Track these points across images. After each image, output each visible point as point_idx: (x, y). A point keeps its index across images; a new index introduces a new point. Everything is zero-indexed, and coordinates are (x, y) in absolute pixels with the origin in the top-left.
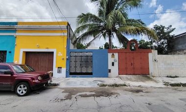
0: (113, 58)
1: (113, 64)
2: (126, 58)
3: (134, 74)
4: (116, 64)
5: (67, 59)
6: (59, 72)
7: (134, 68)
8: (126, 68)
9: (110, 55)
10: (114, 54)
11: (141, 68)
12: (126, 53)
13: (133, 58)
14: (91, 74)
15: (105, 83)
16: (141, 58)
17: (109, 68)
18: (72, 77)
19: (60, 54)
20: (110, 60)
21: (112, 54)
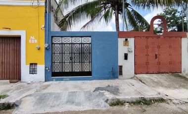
0: (126, 47)
1: (126, 57)
2: (147, 47)
3: (159, 73)
4: (131, 57)
5: (46, 49)
6: (33, 71)
7: (159, 63)
8: (147, 63)
9: (121, 41)
10: (128, 39)
11: (171, 63)
12: (147, 37)
13: (159, 47)
14: (89, 73)
15: (121, 97)
16: (170, 47)
17: (120, 64)
18: (57, 80)
19: (34, 40)
20: (122, 50)
21: (124, 39)
